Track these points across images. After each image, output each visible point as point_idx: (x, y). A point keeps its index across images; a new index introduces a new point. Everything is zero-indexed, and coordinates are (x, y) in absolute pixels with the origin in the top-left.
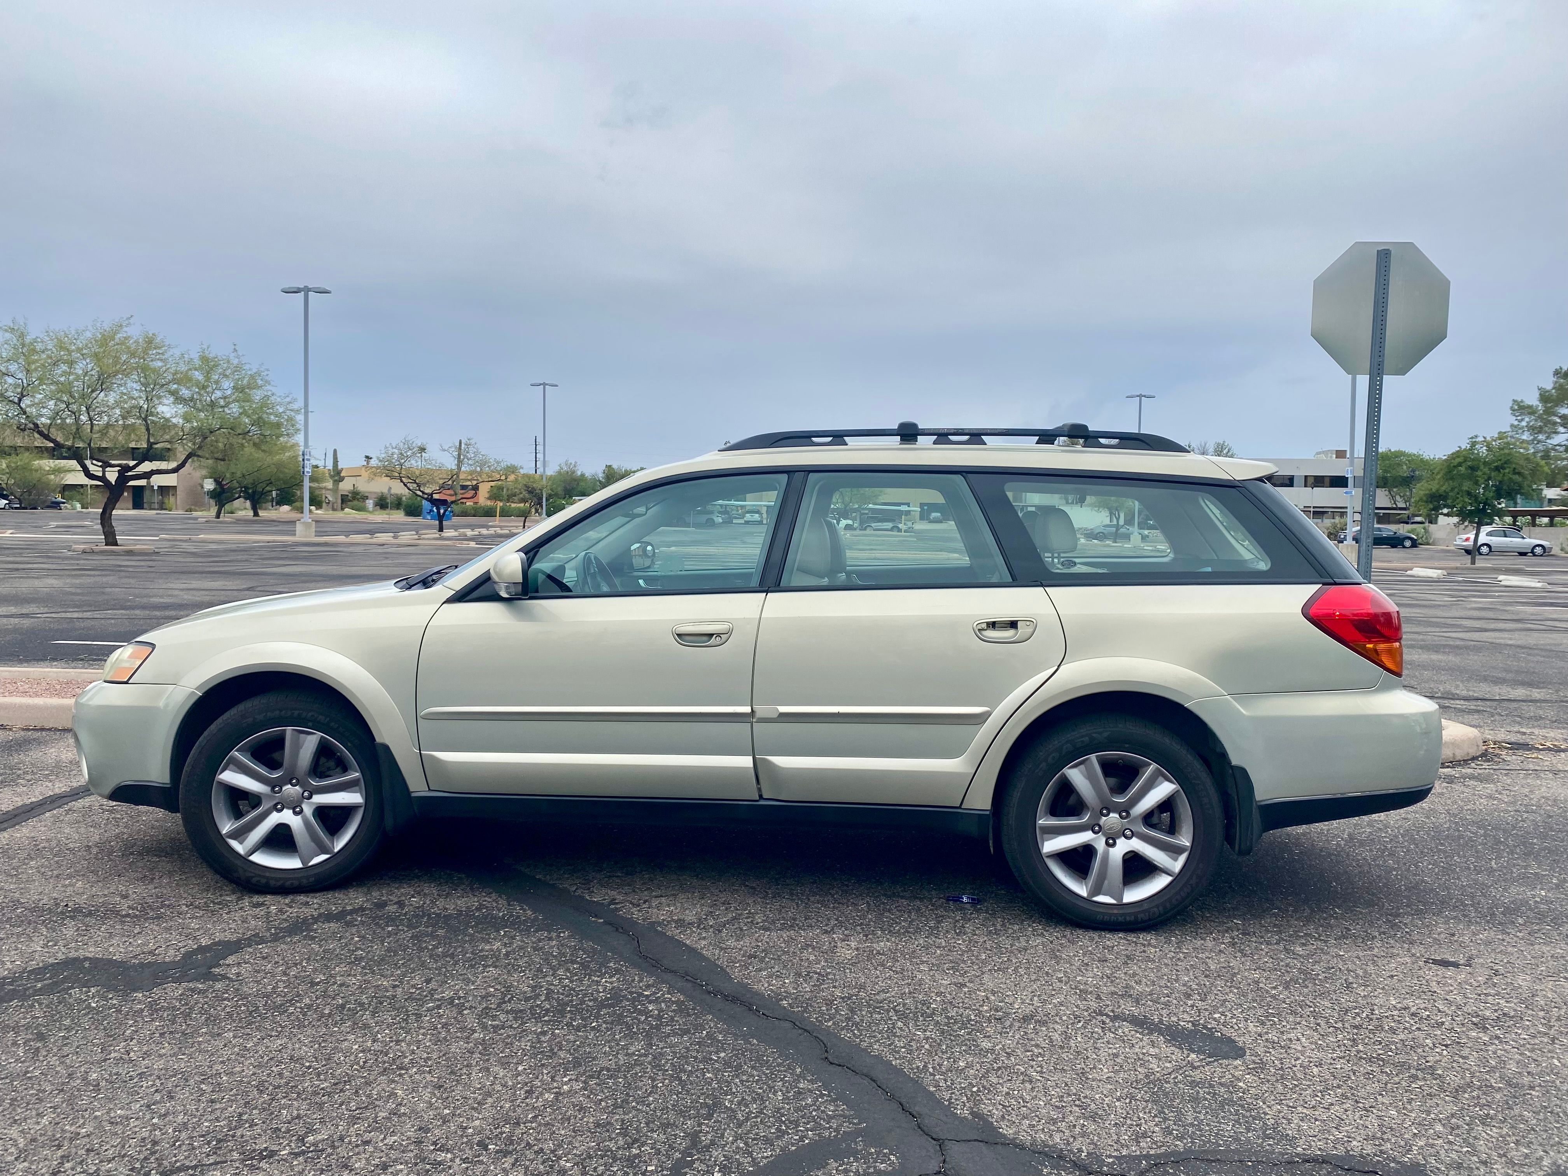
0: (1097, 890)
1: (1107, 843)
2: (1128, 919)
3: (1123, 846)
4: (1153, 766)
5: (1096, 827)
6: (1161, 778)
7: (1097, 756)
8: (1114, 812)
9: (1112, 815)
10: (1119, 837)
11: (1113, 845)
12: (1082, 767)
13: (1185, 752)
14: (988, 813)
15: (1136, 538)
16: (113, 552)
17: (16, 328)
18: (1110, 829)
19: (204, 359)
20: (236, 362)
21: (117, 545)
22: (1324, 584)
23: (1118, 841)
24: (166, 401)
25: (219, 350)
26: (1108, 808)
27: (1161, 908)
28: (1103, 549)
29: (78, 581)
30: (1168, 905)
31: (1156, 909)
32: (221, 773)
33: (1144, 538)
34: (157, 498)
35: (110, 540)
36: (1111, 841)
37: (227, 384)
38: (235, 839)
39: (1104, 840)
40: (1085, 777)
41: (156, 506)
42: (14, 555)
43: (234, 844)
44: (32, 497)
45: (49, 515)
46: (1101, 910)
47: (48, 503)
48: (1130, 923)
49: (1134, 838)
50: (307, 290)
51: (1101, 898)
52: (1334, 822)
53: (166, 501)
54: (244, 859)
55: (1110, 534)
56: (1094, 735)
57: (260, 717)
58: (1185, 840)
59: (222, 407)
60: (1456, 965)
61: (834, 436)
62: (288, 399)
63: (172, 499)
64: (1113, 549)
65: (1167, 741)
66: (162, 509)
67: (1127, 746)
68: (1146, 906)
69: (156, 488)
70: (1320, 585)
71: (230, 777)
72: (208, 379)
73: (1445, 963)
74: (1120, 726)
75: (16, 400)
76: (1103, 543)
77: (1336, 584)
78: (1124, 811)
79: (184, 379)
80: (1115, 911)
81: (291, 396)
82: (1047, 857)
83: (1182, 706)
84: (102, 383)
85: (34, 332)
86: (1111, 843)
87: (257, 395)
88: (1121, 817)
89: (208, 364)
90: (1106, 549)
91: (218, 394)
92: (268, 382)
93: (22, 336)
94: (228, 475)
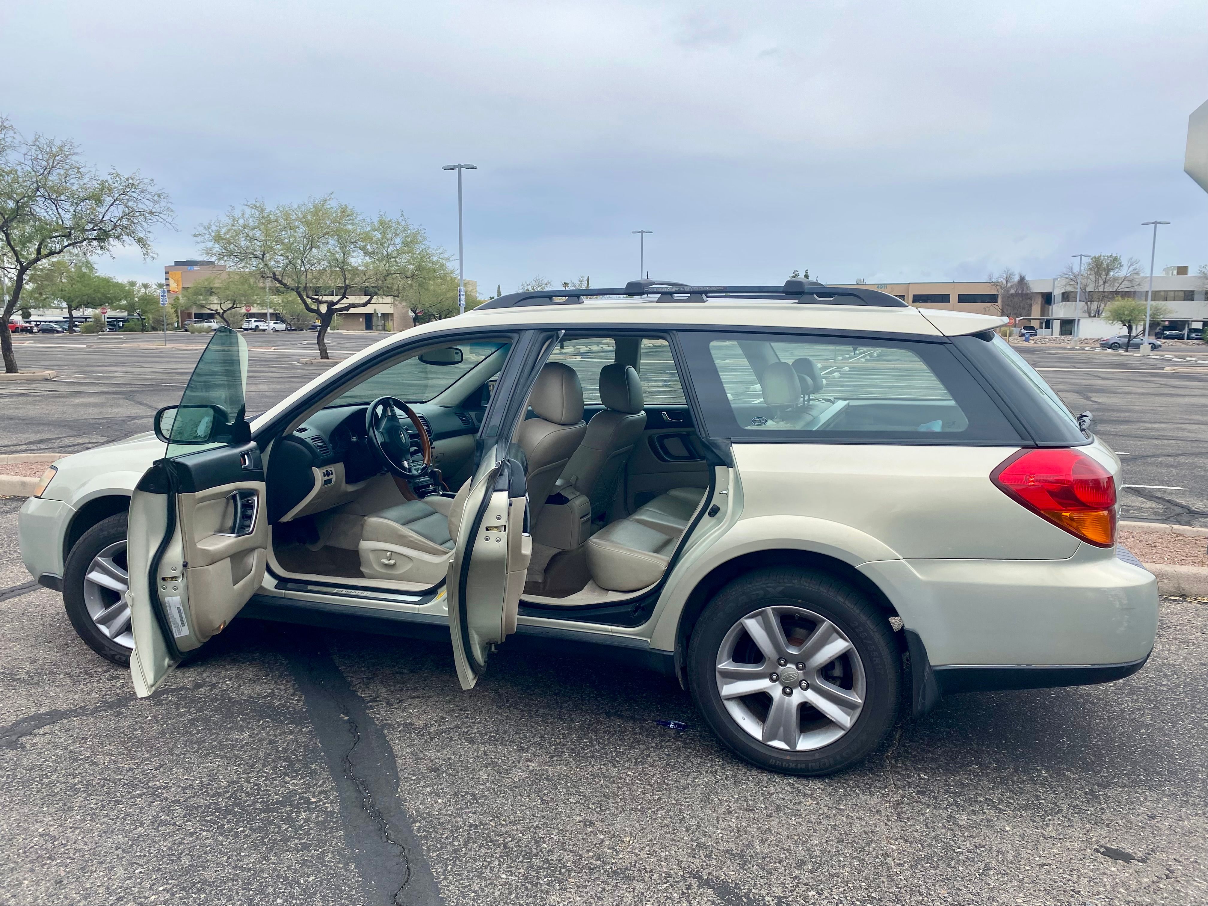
0: (771, 735)
1: (784, 691)
2: (799, 766)
3: (798, 697)
4: (828, 623)
5: (772, 676)
6: (835, 635)
7: (772, 609)
8: (792, 662)
9: (788, 665)
10: (796, 687)
11: (790, 694)
12: (760, 617)
13: (858, 611)
14: (672, 654)
15: (1146, 348)
16: (325, 363)
17: (258, 205)
18: (787, 679)
19: (382, 223)
20: (403, 223)
21: (328, 358)
22: (1024, 447)
23: (794, 691)
24: (354, 254)
25: (392, 216)
26: (786, 659)
27: (831, 759)
28: (1115, 358)
29: (279, 387)
30: (838, 757)
31: (826, 760)
32: (88, 574)
33: (1154, 347)
34: (381, 323)
35: (324, 355)
36: (788, 690)
37: (398, 240)
38: (103, 624)
39: (781, 688)
40: (761, 627)
41: (380, 328)
42: (261, 366)
43: (103, 629)
44: (300, 322)
45: (307, 335)
46: (775, 755)
47: (310, 327)
48: (801, 770)
49: (809, 690)
50: (460, 167)
51: (777, 744)
52: (1025, 691)
53: (387, 324)
54: (110, 641)
55: (1124, 344)
56: (769, 589)
57: (113, 531)
58: (856, 698)
59: (395, 257)
60: (1127, 858)
61: (569, 296)
62: (440, 251)
63: (391, 323)
64: (1126, 358)
65: (840, 599)
66: (384, 330)
67: (800, 601)
68: (817, 756)
69: (380, 315)
70: (1020, 448)
71: (95, 576)
72: (384, 237)
73: (1115, 855)
74: (795, 581)
75: (261, 256)
76: (1116, 352)
77: (1038, 447)
78: (800, 662)
79: (367, 238)
80: (788, 758)
81: (442, 248)
82: (726, 699)
83: (854, 567)
84: (312, 242)
85: (270, 208)
86: (787, 691)
87: (418, 248)
88: (798, 668)
89: (384, 226)
90: (1117, 358)
91: (391, 248)
92: (425, 239)
93: (262, 211)
94: (419, 307)
